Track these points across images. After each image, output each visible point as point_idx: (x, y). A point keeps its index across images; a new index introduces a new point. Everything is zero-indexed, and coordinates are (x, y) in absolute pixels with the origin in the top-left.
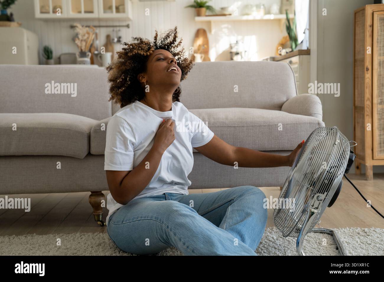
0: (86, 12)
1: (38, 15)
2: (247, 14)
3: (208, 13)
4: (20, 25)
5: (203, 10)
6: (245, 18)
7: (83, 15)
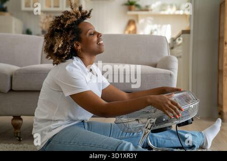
0: (55, 7)
1: (23, 8)
2: (164, 10)
3: (137, 9)
4: (12, 15)
5: (133, 7)
6: (162, 13)
7: (52, 9)
